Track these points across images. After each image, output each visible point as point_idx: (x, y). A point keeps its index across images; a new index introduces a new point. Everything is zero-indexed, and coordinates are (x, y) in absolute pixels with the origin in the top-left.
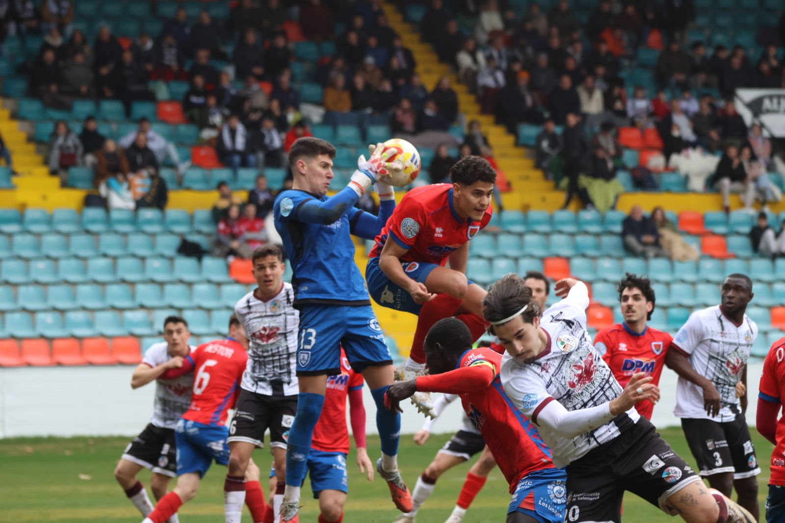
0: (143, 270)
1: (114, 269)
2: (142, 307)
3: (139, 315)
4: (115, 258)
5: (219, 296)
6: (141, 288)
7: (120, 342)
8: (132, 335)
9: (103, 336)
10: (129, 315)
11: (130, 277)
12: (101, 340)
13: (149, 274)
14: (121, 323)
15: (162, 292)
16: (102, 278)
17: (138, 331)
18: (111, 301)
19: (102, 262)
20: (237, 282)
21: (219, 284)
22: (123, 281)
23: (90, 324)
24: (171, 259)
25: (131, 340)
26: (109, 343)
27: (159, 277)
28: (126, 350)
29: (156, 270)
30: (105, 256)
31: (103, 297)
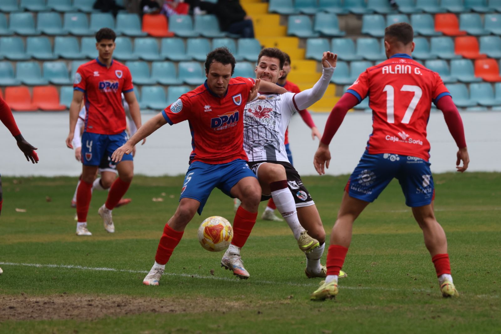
0: (62, 24)
1: (35, 22)
2: (61, 58)
3: (58, 66)
4: (36, 12)
5: (132, 49)
6: (60, 40)
7: (40, 90)
8: (51, 84)
9: (24, 84)
10: (49, 65)
11: (50, 30)
12: (23, 88)
13: (67, 28)
14: (42, 73)
15: (80, 44)
16: (23, 31)
17: (56, 80)
18: (31, 53)
19: (24, 16)
20: (149, 36)
21: (133, 37)
22: (43, 34)
23: (12, 74)
24: (88, 14)
25: (50, 89)
26: (30, 91)
27: (77, 31)
28: (46, 98)
29: (74, 24)
30: (26, 10)
31: (24, 49)
